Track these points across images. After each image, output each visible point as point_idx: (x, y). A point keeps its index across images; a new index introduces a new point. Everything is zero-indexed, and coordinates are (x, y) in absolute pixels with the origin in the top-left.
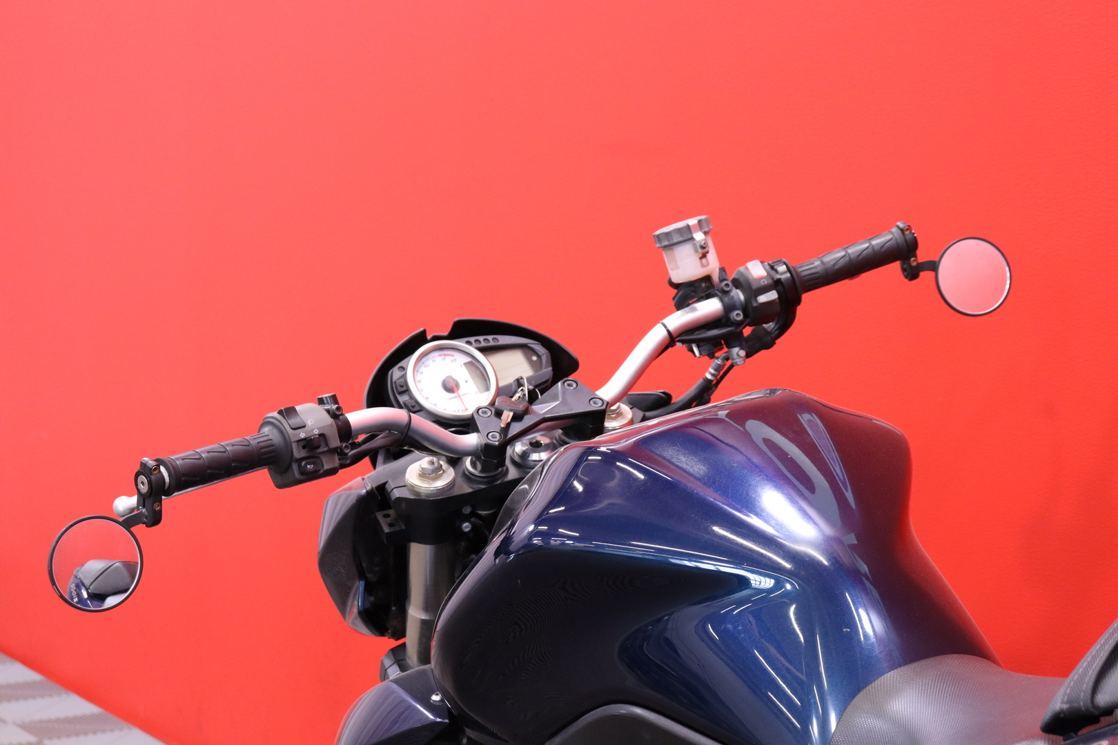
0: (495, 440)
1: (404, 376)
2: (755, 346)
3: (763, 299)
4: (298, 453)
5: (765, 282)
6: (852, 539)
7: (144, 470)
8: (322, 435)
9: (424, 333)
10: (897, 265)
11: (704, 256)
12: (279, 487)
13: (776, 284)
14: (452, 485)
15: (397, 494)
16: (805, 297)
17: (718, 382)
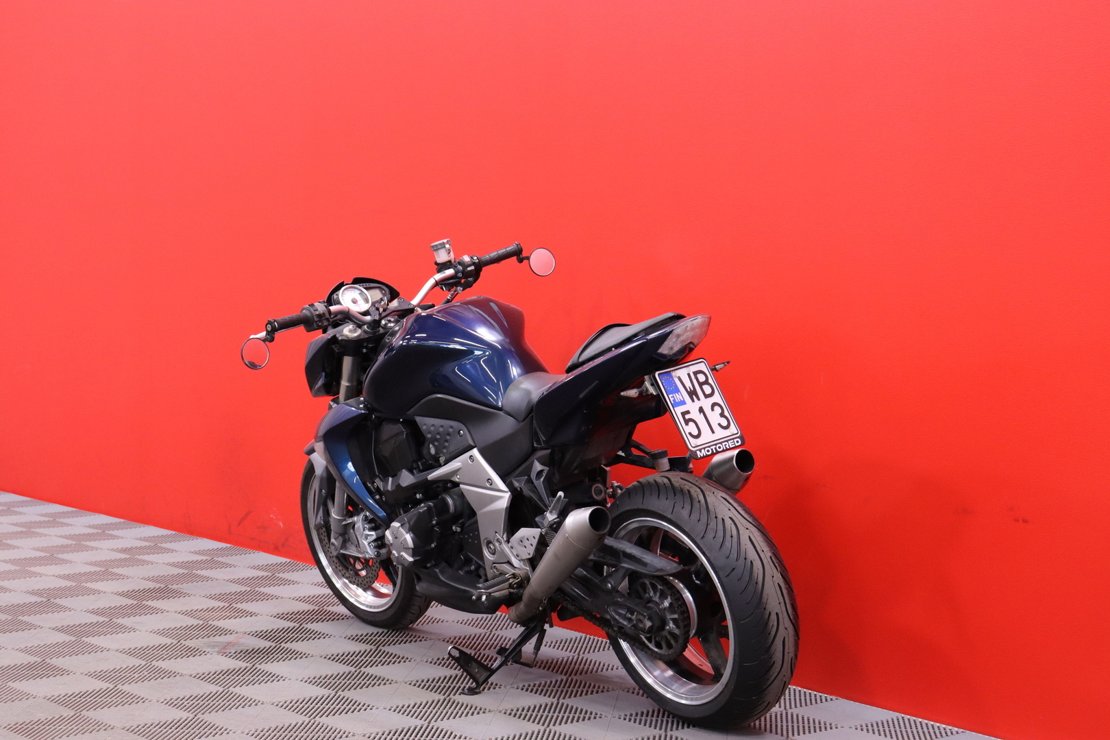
0: (377, 318)
1: (338, 297)
2: (467, 286)
3: (469, 269)
4: (316, 319)
5: (469, 263)
6: (508, 340)
7: (269, 323)
8: (324, 313)
9: (343, 282)
10: (515, 257)
11: (449, 253)
12: (308, 331)
13: (474, 264)
14: (360, 335)
15: (340, 338)
16: (483, 269)
17: (452, 300)
